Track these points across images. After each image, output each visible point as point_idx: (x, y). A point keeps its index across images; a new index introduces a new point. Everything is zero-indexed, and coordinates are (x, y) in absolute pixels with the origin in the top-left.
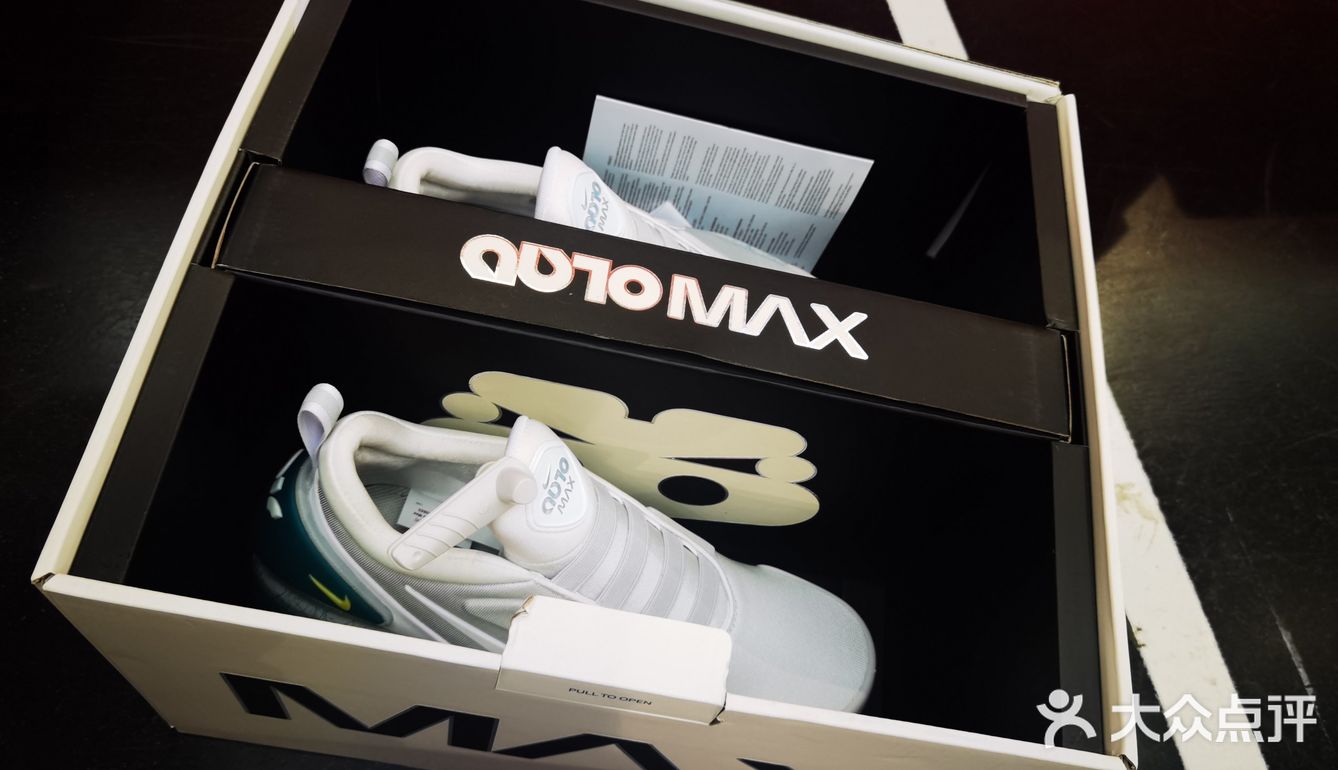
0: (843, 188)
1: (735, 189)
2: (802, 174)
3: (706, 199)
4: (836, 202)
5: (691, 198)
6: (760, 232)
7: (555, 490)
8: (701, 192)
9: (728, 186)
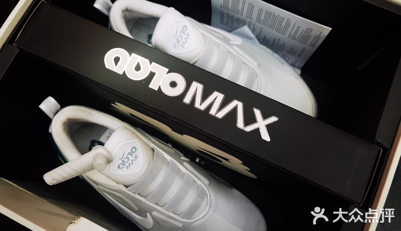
0: (317, 37)
1: (271, 27)
2: (299, 28)
3: (260, 29)
4: (313, 42)
5: (255, 27)
6: (282, 46)
7: (126, 160)
8: (259, 26)
9: (268, 25)
